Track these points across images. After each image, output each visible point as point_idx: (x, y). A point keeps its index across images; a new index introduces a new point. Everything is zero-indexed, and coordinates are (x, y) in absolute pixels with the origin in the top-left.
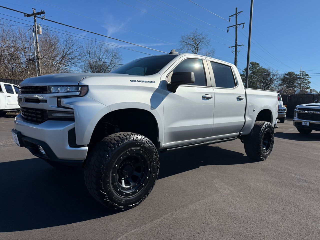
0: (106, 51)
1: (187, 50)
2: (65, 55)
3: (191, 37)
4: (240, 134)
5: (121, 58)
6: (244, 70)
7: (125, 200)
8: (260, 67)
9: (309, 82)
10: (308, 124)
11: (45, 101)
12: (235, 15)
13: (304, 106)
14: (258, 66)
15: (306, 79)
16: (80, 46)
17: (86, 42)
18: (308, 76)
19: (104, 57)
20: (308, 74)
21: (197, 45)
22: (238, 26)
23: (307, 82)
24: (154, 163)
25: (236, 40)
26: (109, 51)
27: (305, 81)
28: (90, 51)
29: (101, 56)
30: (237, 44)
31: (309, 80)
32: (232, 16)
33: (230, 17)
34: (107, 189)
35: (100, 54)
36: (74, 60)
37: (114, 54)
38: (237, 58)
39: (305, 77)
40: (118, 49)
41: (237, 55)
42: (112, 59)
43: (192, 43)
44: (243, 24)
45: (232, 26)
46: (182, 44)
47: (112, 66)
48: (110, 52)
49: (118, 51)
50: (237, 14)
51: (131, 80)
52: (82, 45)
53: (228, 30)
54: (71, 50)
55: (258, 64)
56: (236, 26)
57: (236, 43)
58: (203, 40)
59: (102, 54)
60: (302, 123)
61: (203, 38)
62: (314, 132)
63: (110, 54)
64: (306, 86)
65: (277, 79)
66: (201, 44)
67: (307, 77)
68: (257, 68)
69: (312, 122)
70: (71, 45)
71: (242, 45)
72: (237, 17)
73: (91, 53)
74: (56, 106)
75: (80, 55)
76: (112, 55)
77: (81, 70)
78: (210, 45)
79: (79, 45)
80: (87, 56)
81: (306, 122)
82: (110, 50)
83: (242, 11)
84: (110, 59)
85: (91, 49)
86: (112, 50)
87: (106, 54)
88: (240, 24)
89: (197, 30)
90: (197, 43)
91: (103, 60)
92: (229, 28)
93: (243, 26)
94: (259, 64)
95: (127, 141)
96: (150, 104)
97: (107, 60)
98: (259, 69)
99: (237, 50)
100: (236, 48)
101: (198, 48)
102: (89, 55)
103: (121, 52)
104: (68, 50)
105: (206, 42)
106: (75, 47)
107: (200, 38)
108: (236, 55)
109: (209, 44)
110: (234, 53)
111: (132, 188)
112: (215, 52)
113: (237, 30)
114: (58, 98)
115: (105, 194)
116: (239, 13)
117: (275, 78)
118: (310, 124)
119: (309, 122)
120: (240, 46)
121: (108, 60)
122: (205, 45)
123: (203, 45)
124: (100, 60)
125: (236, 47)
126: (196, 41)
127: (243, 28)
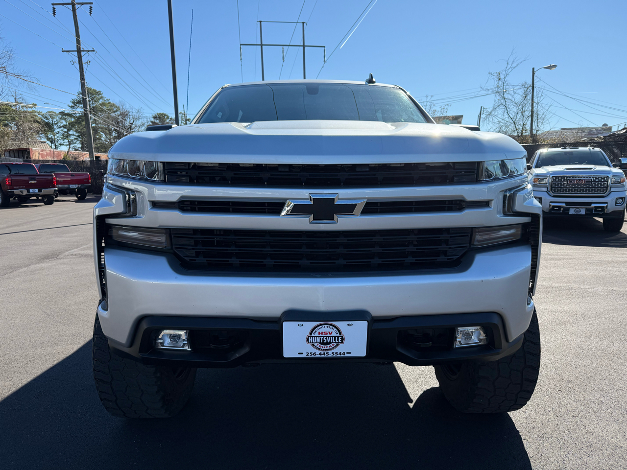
6: (71, 104)
8: (106, 99)
14: (101, 98)
22: (77, 6)
25: (78, 35)
30: (81, 46)
38: (85, 77)
41: (85, 70)
44: (90, 5)
45: (62, 4)
53: (54, 10)
55: (98, 93)
56: (73, 6)
57: (78, 42)
65: (143, 125)
68: (98, 102)
71: (94, 51)
88: (82, 4)
92: (55, 7)
94: (102, 93)
98: (103, 104)
99: (84, 60)
100: (81, 55)
108: (83, 71)
110: (77, 65)
113: (76, 16)
117: (139, 123)
120: (88, 51)
125: (80, 52)
127: (91, 13)
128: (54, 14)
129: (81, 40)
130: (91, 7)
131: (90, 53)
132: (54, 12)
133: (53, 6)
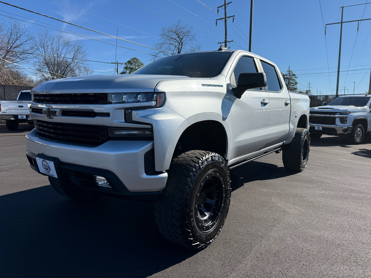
0: (67, 44)
1: (169, 45)
2: (11, 48)
3: (174, 29)
4: (283, 143)
5: (86, 53)
7: (206, 236)
9: (296, 83)
10: (321, 129)
11: (107, 115)
12: (224, 6)
13: (316, 109)
15: (293, 79)
16: (30, 38)
17: (39, 32)
18: (295, 76)
19: (64, 51)
20: (294, 74)
21: (180, 39)
22: (227, 19)
23: (294, 82)
24: (228, 186)
25: (226, 35)
26: (70, 44)
27: (292, 82)
28: (45, 44)
29: (60, 50)
30: (227, 40)
31: (296, 80)
32: (220, 7)
33: (218, 8)
34: (192, 224)
35: (58, 48)
36: (24, 55)
37: (77, 48)
39: (292, 77)
40: (82, 42)
42: (75, 54)
43: (175, 36)
44: (233, 17)
45: (221, 19)
46: (163, 37)
47: (75, 64)
48: (71, 46)
49: (83, 44)
50: (226, 5)
51: (202, 84)
52: (33, 36)
53: (216, 23)
54: (18, 42)
56: (225, 19)
57: (226, 38)
58: (187, 34)
59: (61, 48)
60: (315, 127)
61: (188, 32)
62: (324, 136)
63: (72, 48)
64: (293, 87)
66: (185, 39)
67: (295, 78)
69: (325, 126)
70: (18, 35)
71: (233, 41)
72: (226, 8)
73: (46, 46)
74: (124, 121)
75: (32, 48)
76: (74, 49)
77: (33, 68)
78: (196, 40)
79: (29, 36)
80: (41, 51)
81: (318, 126)
82: (72, 42)
83: (231, 2)
84: (73, 54)
85: (46, 40)
86: (73, 43)
87: (66, 48)
88: (230, 17)
89: (180, 22)
90: (181, 37)
91: (63, 55)
92: (217, 21)
93: (233, 19)
95: (207, 162)
96: (221, 114)
97: (67, 55)
100: (226, 44)
101: (182, 43)
102: (43, 50)
103: (85, 45)
104: (14, 41)
105: (191, 37)
106: (23, 39)
107: (185, 31)
109: (194, 38)
111: (209, 220)
112: (201, 48)
113: (226, 24)
114: (126, 109)
115: (190, 231)
116: (229, 3)
118: (323, 128)
119: (322, 126)
120: (230, 42)
121: (69, 55)
122: (190, 40)
123: (187, 39)
124: (59, 55)
126: (180, 35)
127: (233, 21)
128: (216, 25)
129: (227, 37)
130: (234, 18)
131: (231, 42)
132: (216, 24)
133: (216, 21)
